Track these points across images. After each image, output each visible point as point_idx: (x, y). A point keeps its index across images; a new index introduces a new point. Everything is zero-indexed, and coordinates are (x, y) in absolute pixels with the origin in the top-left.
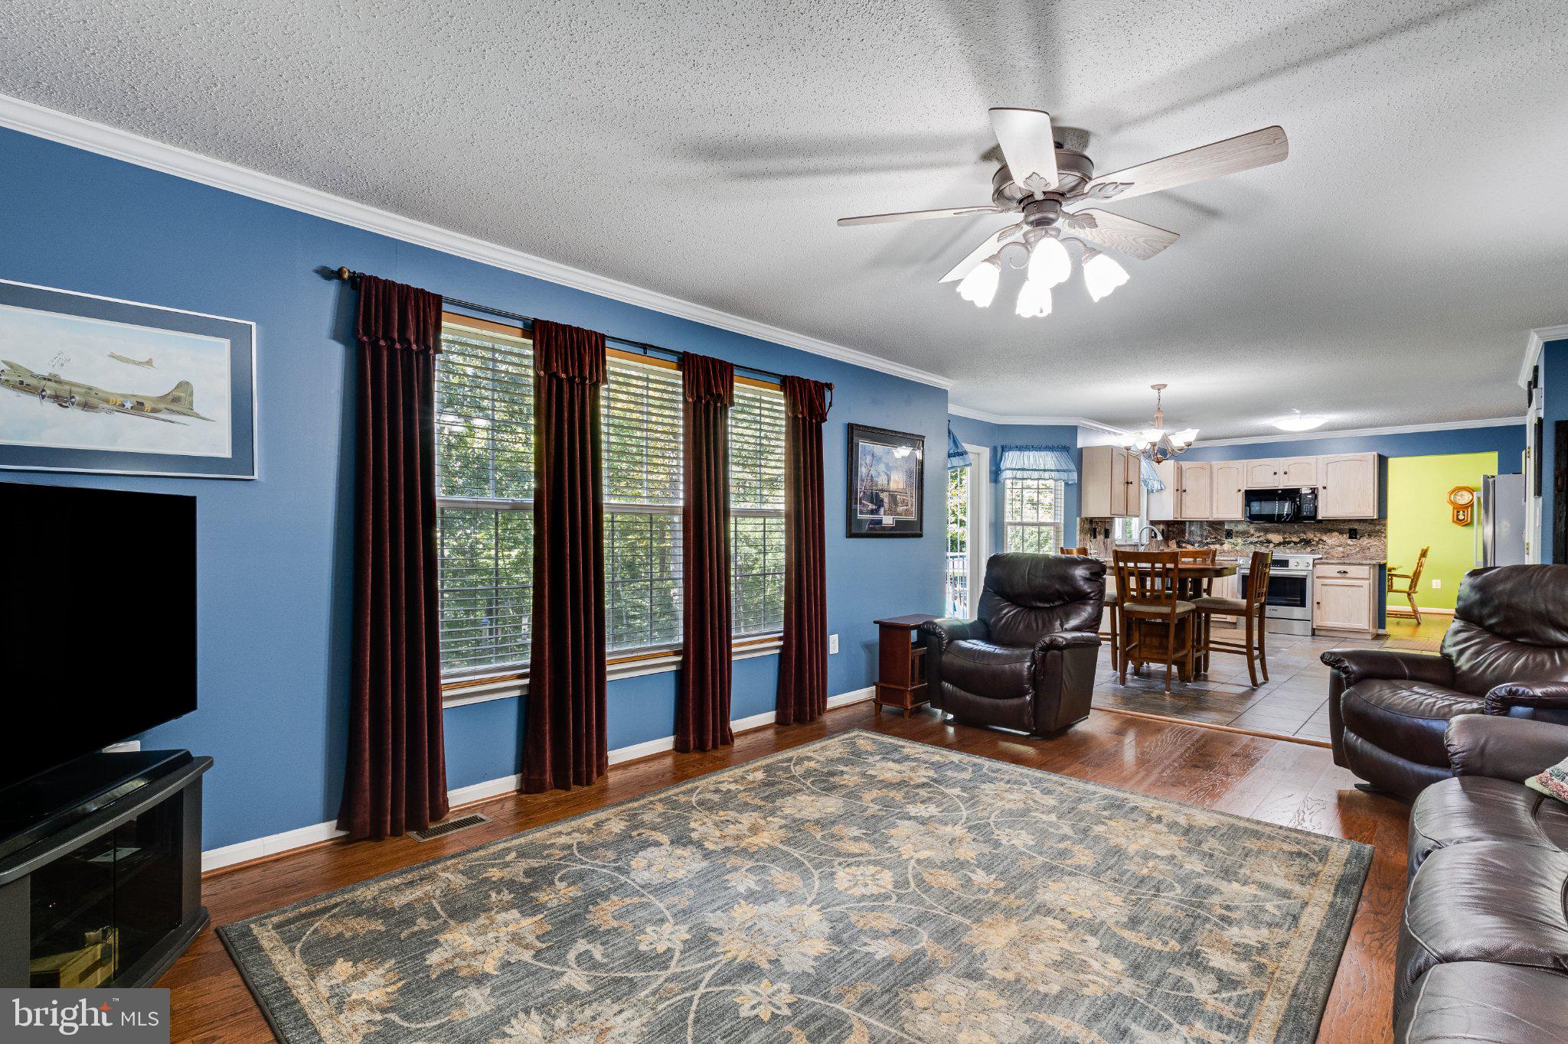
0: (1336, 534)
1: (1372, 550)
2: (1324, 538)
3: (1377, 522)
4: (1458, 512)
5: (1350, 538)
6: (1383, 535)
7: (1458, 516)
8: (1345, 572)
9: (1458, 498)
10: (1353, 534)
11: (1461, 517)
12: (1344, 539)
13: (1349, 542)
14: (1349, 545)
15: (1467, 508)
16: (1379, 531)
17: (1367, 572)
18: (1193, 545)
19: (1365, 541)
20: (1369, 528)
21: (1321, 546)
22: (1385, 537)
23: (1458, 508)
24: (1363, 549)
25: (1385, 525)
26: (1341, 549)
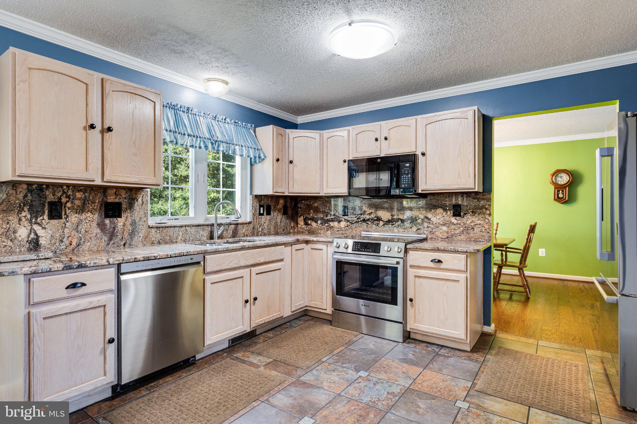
0: (440, 211)
1: (476, 230)
2: (430, 215)
3: (480, 196)
4: (558, 191)
5: (454, 215)
6: (488, 212)
7: (558, 194)
8: (440, 261)
9: (559, 179)
10: (457, 211)
11: (561, 195)
12: (448, 216)
13: (453, 220)
14: (453, 224)
15: (565, 188)
16: (483, 207)
17: (464, 262)
18: (316, 222)
19: (469, 220)
20: (474, 203)
21: (426, 225)
22: (490, 215)
23: (558, 188)
24: (467, 229)
25: (489, 200)
26: (445, 228)
